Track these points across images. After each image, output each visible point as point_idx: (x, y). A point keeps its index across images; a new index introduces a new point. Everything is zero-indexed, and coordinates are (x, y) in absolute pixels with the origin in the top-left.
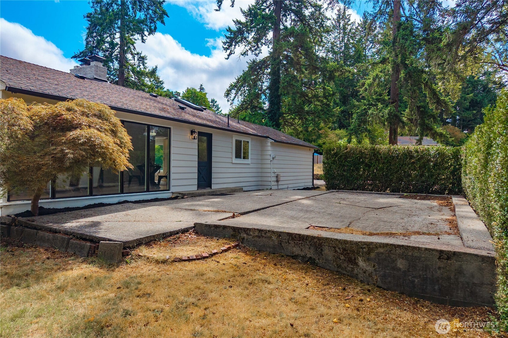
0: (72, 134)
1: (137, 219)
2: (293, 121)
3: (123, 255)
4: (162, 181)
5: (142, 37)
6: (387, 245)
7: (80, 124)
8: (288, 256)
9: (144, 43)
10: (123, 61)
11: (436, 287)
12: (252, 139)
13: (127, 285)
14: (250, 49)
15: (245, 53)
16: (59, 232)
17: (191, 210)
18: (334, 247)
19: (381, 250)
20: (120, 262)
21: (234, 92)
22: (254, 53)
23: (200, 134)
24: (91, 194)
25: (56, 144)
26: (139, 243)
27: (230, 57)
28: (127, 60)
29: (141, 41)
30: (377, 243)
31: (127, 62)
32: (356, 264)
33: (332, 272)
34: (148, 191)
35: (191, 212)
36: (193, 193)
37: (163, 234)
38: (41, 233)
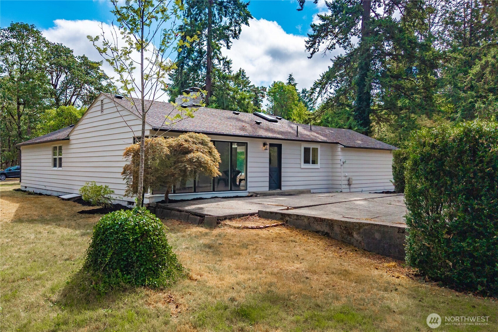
0: (189, 156)
1: (224, 207)
2: (388, 116)
3: (217, 224)
4: (243, 183)
5: (228, 43)
6: (369, 224)
7: (193, 150)
8: (313, 231)
9: (230, 49)
10: (210, 67)
11: (397, 250)
12: (321, 146)
13: (220, 235)
14: (338, 42)
15: (331, 47)
16: (183, 211)
17: (259, 204)
18: (340, 226)
19: (366, 227)
20: (215, 227)
21: (318, 89)
22: (342, 45)
23: (271, 145)
24: (195, 192)
25: (182, 162)
26: (225, 218)
27: (314, 55)
28: (213, 66)
29: (226, 48)
30: (364, 223)
31: (214, 68)
32: (352, 236)
33: (338, 241)
34: (231, 190)
35: (259, 205)
36: (264, 193)
37: (239, 215)
38: (173, 212)
